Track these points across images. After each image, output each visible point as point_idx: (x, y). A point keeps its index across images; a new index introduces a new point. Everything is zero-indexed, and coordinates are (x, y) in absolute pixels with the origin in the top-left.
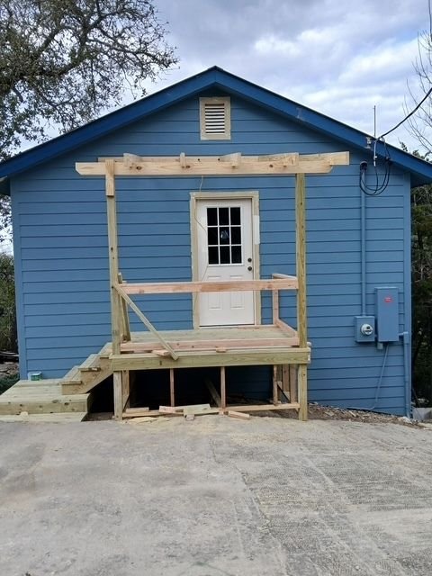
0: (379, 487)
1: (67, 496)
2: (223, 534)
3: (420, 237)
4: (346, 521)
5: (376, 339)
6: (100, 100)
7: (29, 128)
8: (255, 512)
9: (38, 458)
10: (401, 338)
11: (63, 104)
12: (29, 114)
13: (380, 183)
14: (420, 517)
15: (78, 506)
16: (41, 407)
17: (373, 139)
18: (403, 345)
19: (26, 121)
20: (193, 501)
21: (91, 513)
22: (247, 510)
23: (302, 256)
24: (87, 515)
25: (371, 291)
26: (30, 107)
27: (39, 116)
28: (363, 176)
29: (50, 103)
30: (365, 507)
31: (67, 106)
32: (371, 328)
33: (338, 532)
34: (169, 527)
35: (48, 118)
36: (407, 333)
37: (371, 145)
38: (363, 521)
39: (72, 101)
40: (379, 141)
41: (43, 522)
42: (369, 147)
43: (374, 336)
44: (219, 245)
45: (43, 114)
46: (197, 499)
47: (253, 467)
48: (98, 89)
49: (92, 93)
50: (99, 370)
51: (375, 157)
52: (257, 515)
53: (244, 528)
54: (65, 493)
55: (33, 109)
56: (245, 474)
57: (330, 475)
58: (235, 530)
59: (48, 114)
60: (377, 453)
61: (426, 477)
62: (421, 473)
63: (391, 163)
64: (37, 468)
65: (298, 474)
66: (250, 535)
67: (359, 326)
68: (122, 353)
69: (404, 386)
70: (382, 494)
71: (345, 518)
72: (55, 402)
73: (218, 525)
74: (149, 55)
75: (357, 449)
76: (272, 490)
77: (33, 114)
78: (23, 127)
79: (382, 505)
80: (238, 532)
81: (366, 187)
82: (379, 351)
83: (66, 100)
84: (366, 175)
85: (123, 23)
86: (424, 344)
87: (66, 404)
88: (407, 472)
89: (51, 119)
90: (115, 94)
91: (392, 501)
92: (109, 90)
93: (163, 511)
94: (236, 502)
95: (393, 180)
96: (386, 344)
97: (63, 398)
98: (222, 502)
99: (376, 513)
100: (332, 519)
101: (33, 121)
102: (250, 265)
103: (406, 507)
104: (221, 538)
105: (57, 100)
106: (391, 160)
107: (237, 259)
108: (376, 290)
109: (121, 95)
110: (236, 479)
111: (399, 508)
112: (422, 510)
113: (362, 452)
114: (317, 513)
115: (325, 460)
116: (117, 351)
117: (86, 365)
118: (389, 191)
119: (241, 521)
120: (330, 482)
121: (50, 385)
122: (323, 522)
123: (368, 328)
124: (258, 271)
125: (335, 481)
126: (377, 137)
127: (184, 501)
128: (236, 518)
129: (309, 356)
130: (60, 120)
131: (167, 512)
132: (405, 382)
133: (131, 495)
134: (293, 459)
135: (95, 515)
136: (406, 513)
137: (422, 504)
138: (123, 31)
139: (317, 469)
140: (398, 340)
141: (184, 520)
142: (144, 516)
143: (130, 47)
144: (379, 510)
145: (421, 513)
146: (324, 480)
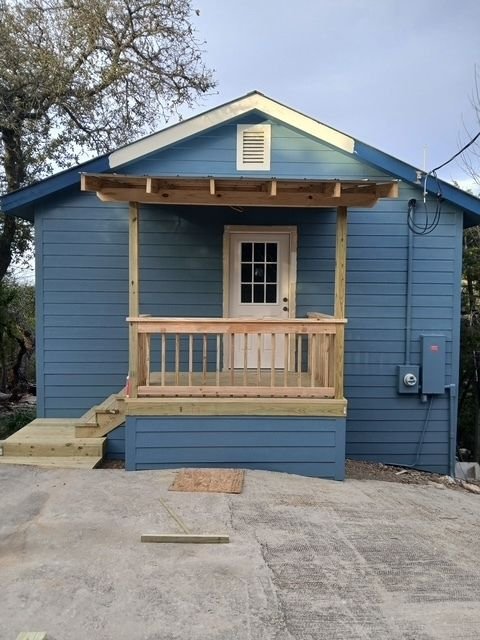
0: (419, 569)
1: (57, 563)
2: (230, 627)
3: (469, 282)
4: (378, 615)
5: (420, 390)
6: (135, 127)
7: (63, 155)
8: (271, 598)
9: (36, 512)
10: (448, 390)
11: (98, 130)
12: (63, 140)
13: (430, 222)
14: (469, 613)
15: (66, 578)
16: (53, 449)
17: (424, 174)
18: (449, 398)
19: (59, 148)
20: (199, 578)
21: (79, 588)
22: (262, 596)
23: (341, 298)
24: (75, 591)
25: (416, 337)
26: (64, 133)
27: (73, 143)
28: (411, 213)
29: (84, 129)
30: (402, 596)
31: (101, 133)
32: (415, 379)
33: (368, 630)
34: (166, 613)
35: (82, 144)
36: (454, 385)
37: (422, 180)
38: (398, 616)
39: (108, 127)
40: (430, 176)
41: (22, 596)
42: (418, 182)
43: (418, 387)
44: (253, 283)
45: (77, 141)
46: (205, 576)
47: (275, 537)
48: (133, 115)
49: (127, 119)
50: (117, 412)
51: (426, 193)
52: (272, 602)
53: (256, 619)
54: (55, 560)
55: (67, 136)
56: (264, 546)
57: (363, 551)
58: (245, 622)
59: (82, 140)
60: (417, 523)
61: (474, 558)
62: (467, 552)
63: (443, 200)
64: (32, 525)
65: (325, 548)
66: (262, 630)
67: (401, 376)
68: (139, 396)
69: (449, 443)
70: (424, 579)
71: (377, 609)
72: (68, 445)
73: (224, 614)
74: (186, 78)
75: (394, 518)
76: (295, 567)
77: (68, 140)
78: (56, 154)
79: (421, 595)
80: (248, 626)
81: (414, 224)
82: (422, 403)
83: (101, 126)
84: (414, 212)
85: (160, 44)
86: (470, 394)
87: (80, 448)
88: (451, 549)
89: (85, 146)
90: (151, 120)
91: (434, 589)
92: (144, 116)
93: (163, 589)
94: (251, 583)
95: (443, 218)
96: (430, 396)
97: (76, 441)
98: (233, 582)
99: (415, 605)
100: (362, 611)
101: (66, 147)
102: (285, 304)
103: (452, 599)
104: (227, 632)
105: (92, 126)
106: (443, 196)
107: (272, 298)
108: (422, 338)
109: (156, 122)
110: (253, 551)
111: (443, 599)
112: (469, 604)
113: (401, 522)
114: (344, 602)
115: (358, 530)
116: (135, 394)
117: (104, 406)
118: (439, 230)
119: (253, 610)
120: (362, 560)
121: (67, 426)
122: (351, 615)
123: (412, 378)
124: (294, 311)
125: (368, 560)
126: (427, 172)
127: (189, 579)
128: (247, 605)
129: (345, 408)
130: (94, 147)
131: (168, 592)
132: (449, 438)
133: (130, 566)
134: (321, 527)
135: (83, 592)
136: (450, 607)
137: (470, 594)
138: (159, 52)
139: (347, 542)
140: (443, 392)
141: (185, 605)
142: (140, 596)
143: (167, 70)
144: (419, 601)
145: (470, 608)
146: (355, 556)
